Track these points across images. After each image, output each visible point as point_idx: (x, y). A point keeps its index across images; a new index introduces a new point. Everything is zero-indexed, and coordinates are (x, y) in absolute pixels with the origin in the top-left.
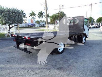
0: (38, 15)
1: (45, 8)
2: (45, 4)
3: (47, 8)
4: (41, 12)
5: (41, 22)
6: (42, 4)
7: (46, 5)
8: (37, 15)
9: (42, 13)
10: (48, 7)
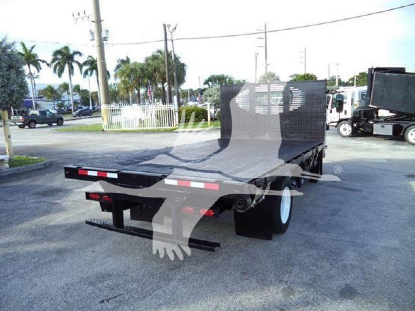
0: (53, 61)
1: (96, 34)
2: (93, 18)
3: (104, 35)
4: (66, 48)
5: (65, 94)
6: (77, 16)
7: (99, 21)
8: (49, 62)
9: (71, 52)
10: (107, 31)
